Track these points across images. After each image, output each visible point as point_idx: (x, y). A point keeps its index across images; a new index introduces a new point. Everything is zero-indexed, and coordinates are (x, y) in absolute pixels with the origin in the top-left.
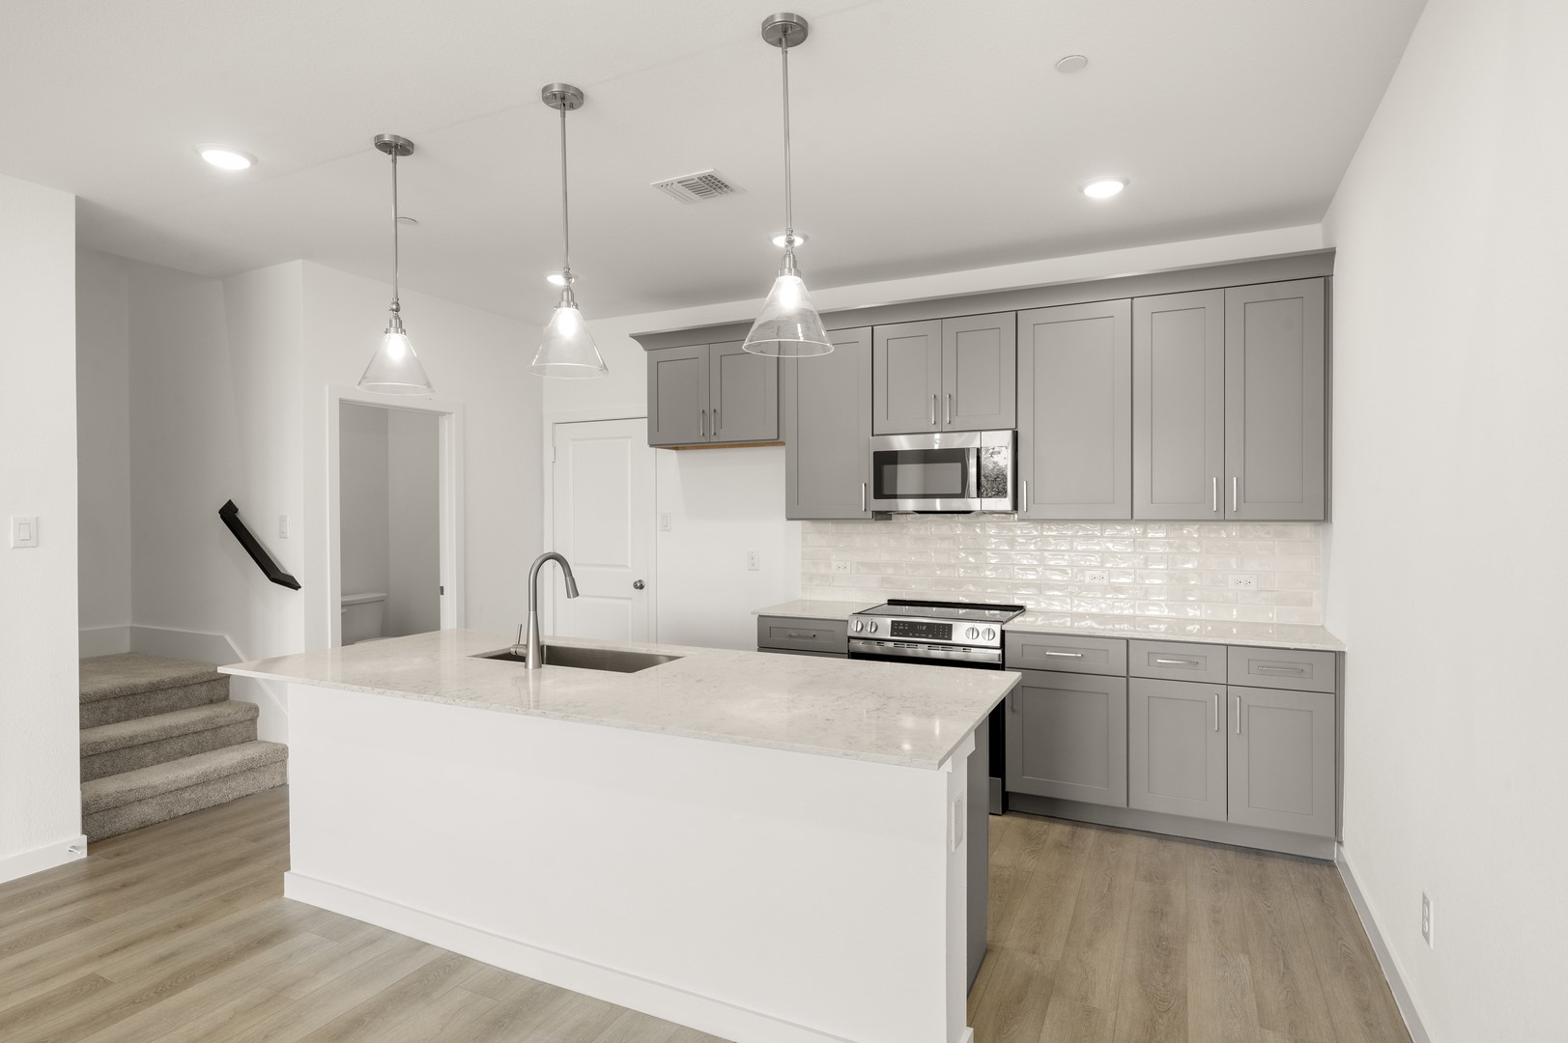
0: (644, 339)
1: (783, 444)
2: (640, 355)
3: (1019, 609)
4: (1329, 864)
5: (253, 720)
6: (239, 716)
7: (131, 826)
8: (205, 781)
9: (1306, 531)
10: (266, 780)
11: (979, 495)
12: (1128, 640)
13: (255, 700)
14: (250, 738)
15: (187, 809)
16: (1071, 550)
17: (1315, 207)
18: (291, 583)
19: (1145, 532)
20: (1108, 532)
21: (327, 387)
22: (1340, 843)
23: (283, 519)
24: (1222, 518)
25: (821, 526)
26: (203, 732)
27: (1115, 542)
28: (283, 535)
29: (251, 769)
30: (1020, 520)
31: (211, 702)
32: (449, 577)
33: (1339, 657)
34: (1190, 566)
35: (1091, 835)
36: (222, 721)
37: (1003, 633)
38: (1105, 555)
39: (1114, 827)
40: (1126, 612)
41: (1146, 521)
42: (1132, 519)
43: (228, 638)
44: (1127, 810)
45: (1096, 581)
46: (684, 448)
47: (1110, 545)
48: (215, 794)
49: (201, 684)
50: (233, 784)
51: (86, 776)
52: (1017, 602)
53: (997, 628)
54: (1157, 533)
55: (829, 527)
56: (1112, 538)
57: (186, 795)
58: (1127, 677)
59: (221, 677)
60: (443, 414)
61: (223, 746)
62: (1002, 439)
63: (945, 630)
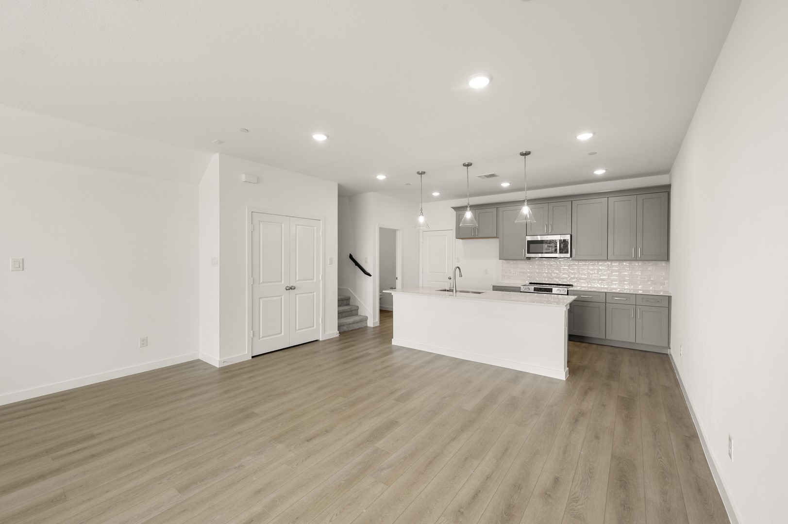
0: (455, 208)
1: (498, 238)
2: (454, 212)
3: (572, 285)
4: (667, 354)
5: (358, 310)
6: (355, 308)
8: (354, 323)
9: (664, 264)
10: (363, 325)
11: (560, 253)
12: (606, 293)
13: (358, 305)
14: (357, 315)
15: (351, 329)
16: (588, 269)
17: (667, 171)
18: (370, 275)
19: (612, 264)
20: (600, 263)
21: (377, 224)
22: (670, 348)
23: (366, 259)
24: (636, 259)
25: (508, 261)
27: (602, 266)
28: (366, 262)
29: (362, 321)
30: (572, 260)
32: (399, 274)
33: (670, 298)
34: (626, 273)
35: (594, 346)
36: (352, 309)
37: (568, 291)
38: (599, 270)
39: (601, 345)
40: (605, 286)
41: (612, 260)
42: (607, 260)
43: (349, 289)
44: (605, 339)
45: (596, 278)
47: (600, 267)
48: (356, 326)
49: (345, 300)
50: (358, 324)
51: (339, 318)
52: (571, 284)
53: (566, 289)
54: (616, 264)
55: (512, 262)
56: (601, 265)
57: (351, 326)
58: (606, 303)
59: (348, 299)
60: (398, 230)
61: (353, 315)
62: (568, 237)
63: (550, 290)
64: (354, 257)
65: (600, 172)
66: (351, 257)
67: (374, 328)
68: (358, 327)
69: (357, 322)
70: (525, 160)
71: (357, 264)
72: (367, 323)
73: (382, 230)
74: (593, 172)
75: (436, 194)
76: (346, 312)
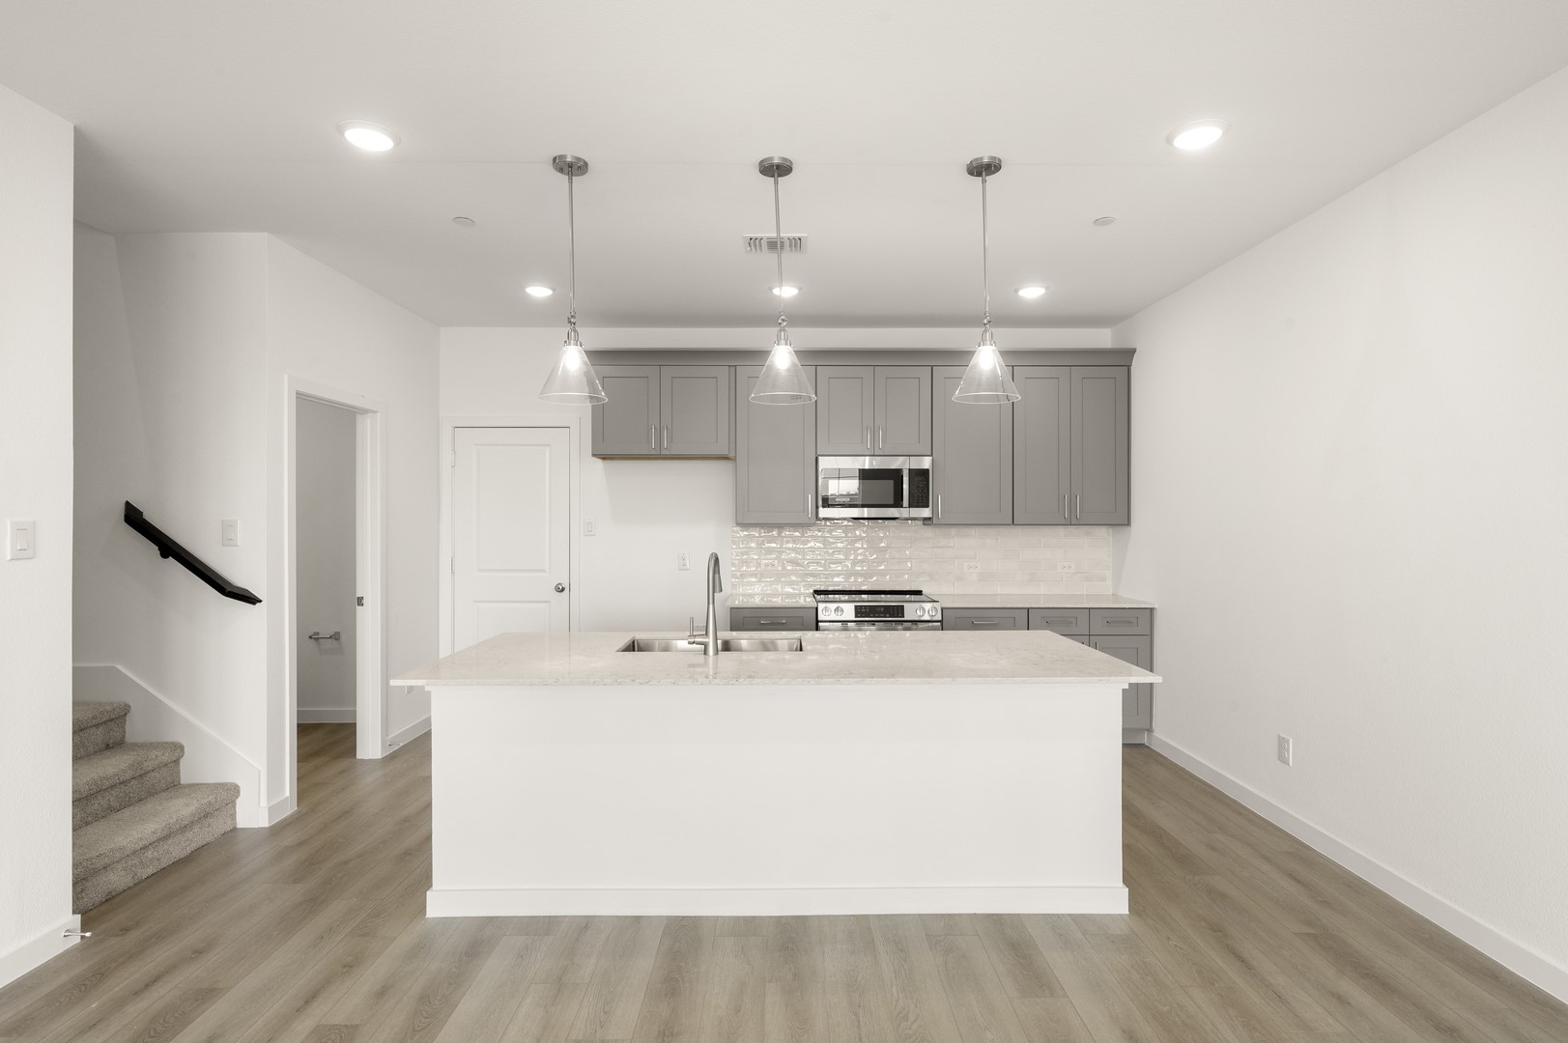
1: (732, 459)
4: (1146, 746)
5: (177, 762)
6: (166, 757)
7: (97, 900)
8: (167, 837)
9: (1103, 532)
10: (218, 826)
11: (911, 505)
13: (179, 737)
14: (174, 786)
15: (150, 870)
18: (250, 599)
21: (286, 377)
23: (228, 527)
24: (1070, 522)
26: (129, 781)
28: (228, 543)
29: (206, 816)
30: (938, 525)
31: (108, 747)
33: (1152, 613)
36: (149, 765)
37: (942, 609)
42: (1014, 523)
43: (119, 667)
45: (972, 570)
46: (612, 459)
48: (177, 849)
49: (97, 726)
50: (187, 835)
52: (916, 588)
53: (938, 606)
55: (758, 531)
57: (149, 854)
59: (119, 716)
60: (365, 411)
61: (152, 793)
62: (926, 463)
63: (899, 611)
64: (151, 516)
65: (1032, 293)
66: (134, 518)
67: (277, 830)
68: (189, 850)
69: (183, 829)
70: (984, 188)
71: (169, 548)
72: (233, 816)
73: (307, 404)
74: (1016, 291)
75: (539, 292)
76: (113, 787)
